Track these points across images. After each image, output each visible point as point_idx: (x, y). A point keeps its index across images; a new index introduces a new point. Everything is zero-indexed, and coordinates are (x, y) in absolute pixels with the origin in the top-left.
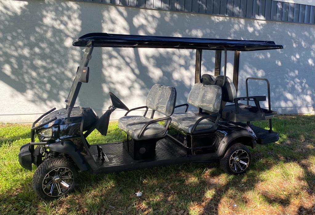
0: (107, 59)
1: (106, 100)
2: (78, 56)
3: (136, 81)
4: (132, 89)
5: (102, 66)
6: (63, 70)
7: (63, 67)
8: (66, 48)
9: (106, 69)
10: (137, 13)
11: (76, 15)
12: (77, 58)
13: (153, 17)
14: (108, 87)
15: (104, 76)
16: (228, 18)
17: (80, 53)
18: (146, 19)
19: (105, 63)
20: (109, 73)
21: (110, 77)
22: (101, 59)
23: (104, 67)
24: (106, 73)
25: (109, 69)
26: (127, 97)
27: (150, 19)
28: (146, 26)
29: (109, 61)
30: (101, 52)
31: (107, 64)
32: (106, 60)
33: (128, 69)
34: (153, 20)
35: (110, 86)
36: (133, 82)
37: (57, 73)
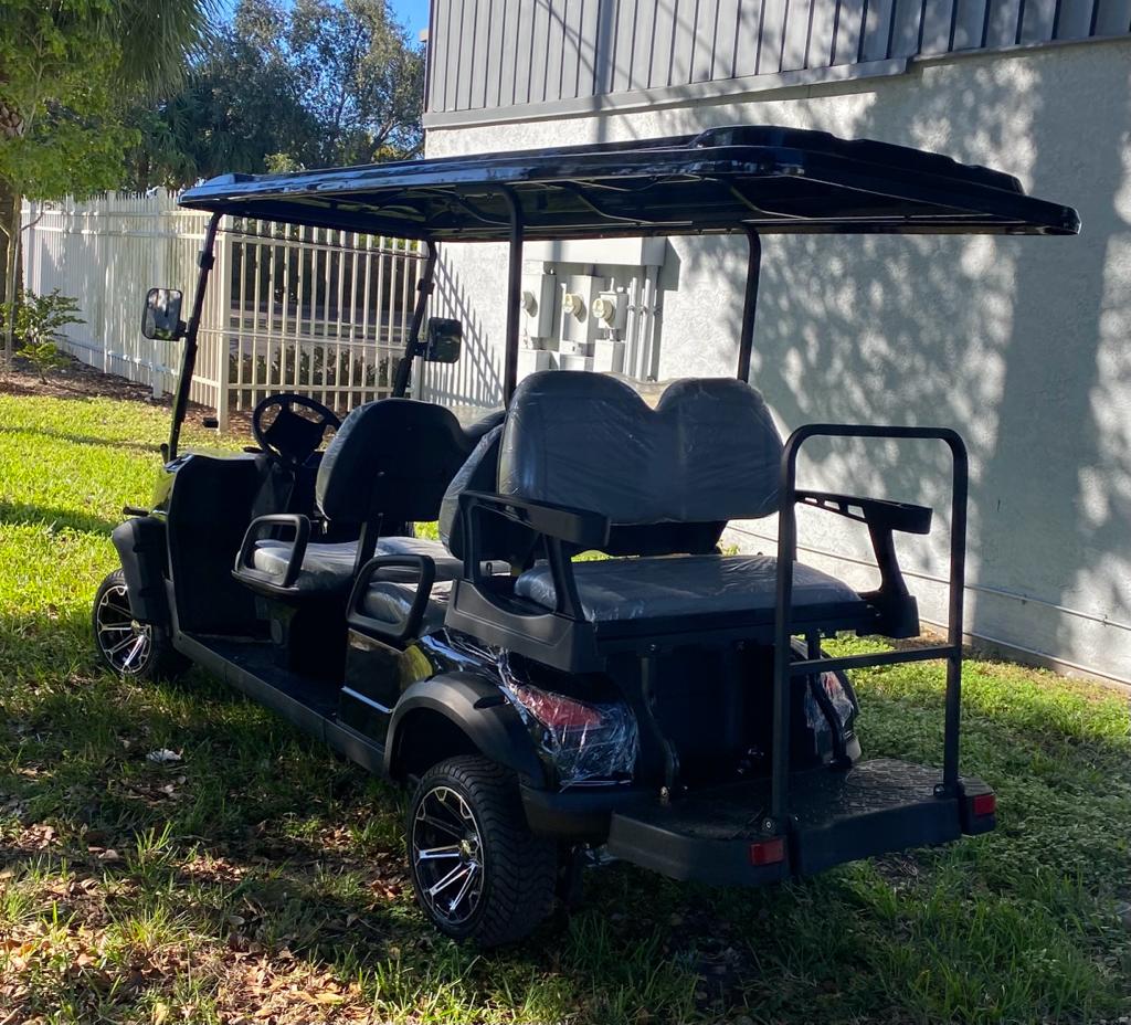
0: (1121, 340)
2: (1003, 320)
6: (943, 381)
7: (944, 368)
8: (965, 283)
11: (1019, 122)
12: (999, 331)
14: (1104, 493)
15: (1095, 430)
17: (1010, 306)
19: (1107, 361)
23: (1102, 381)
31: (1118, 365)
32: (1116, 343)
37: (924, 397)
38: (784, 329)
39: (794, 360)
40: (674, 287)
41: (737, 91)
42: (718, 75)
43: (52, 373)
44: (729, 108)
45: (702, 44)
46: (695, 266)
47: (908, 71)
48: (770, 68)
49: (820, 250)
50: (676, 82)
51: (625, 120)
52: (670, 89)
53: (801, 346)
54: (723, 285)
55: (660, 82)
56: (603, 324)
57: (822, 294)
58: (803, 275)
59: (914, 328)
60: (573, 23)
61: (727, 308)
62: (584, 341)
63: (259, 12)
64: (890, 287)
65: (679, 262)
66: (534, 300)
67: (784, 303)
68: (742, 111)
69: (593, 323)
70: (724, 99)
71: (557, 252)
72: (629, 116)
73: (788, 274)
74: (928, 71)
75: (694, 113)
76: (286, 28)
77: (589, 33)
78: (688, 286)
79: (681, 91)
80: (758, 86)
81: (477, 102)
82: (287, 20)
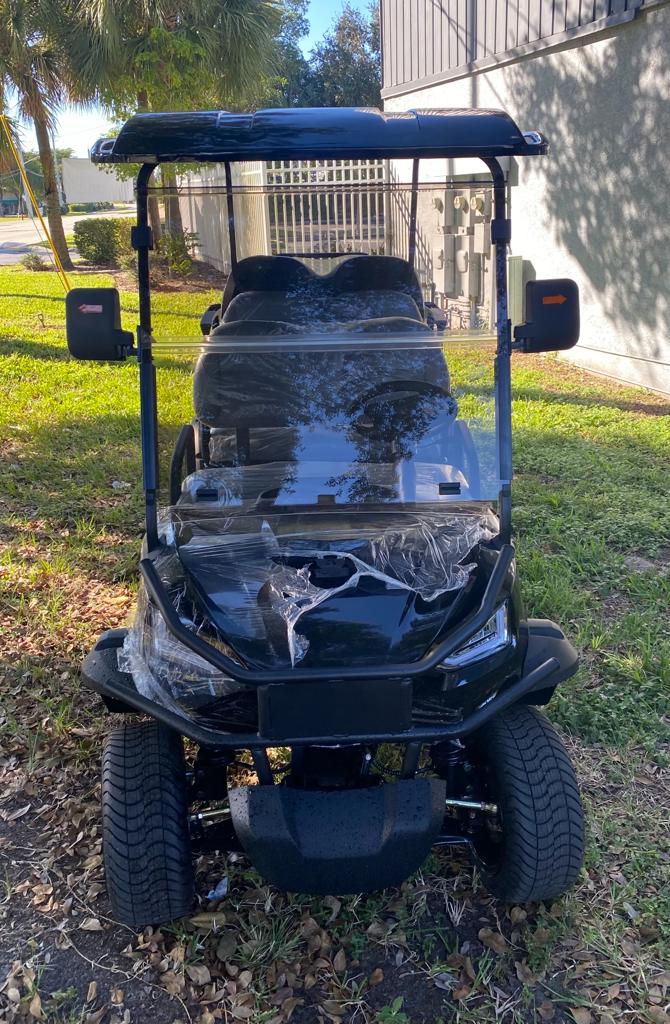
37: (657, 242)
38: (577, 204)
39: (583, 223)
40: (516, 184)
41: (543, 47)
42: (533, 38)
43: (190, 278)
44: (540, 59)
45: (523, 17)
46: (527, 168)
47: (636, 17)
48: (560, 28)
49: (595, 149)
50: (511, 46)
51: (485, 76)
52: (508, 52)
53: (587, 215)
54: (543, 178)
55: (501, 49)
56: (478, 213)
57: (596, 178)
58: (586, 167)
59: (649, 196)
60: (453, 16)
61: (545, 193)
62: (468, 226)
63: (350, 28)
64: (635, 169)
65: (518, 166)
66: (441, 203)
67: (576, 186)
68: (547, 60)
69: (473, 213)
70: (537, 54)
71: (451, 167)
72: (487, 74)
73: (578, 168)
74: (650, 15)
75: (521, 66)
76: (369, 36)
77: (462, 22)
78: (524, 181)
79: (513, 52)
80: (554, 42)
81: (408, 78)
82: (369, 30)
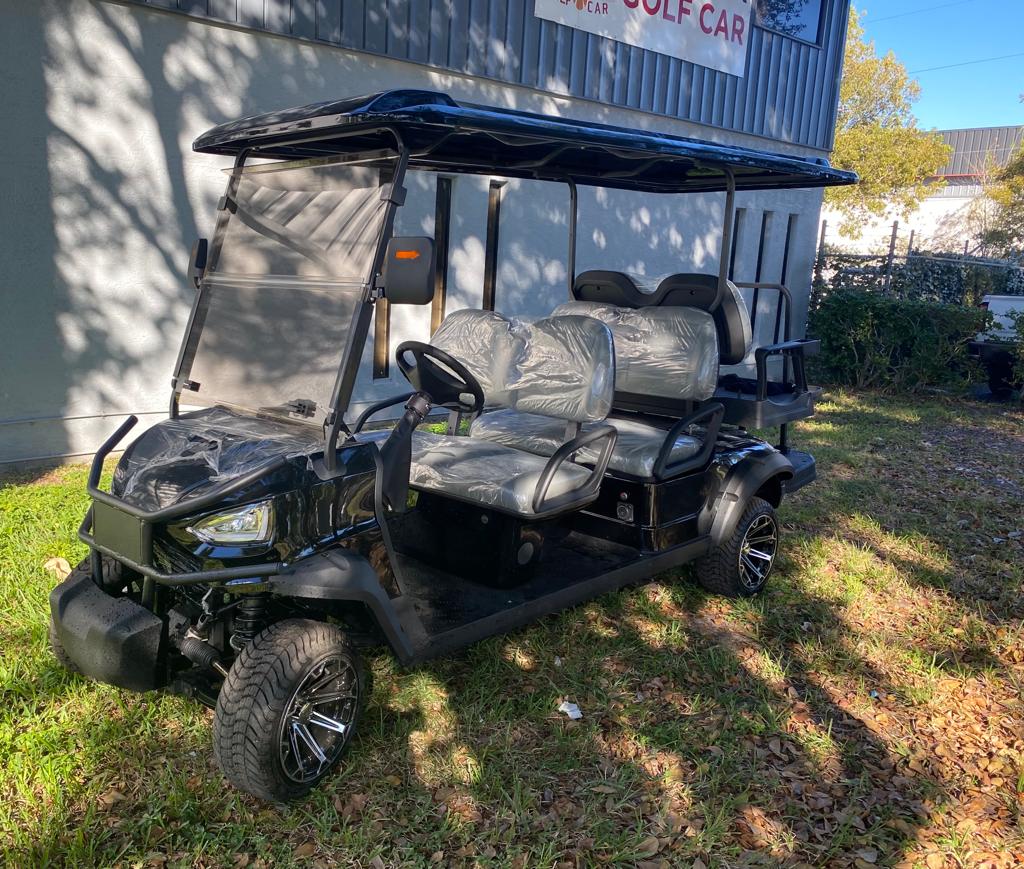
0: (74, 218)
1: (76, 377)
3: (181, 297)
4: (168, 326)
5: (53, 244)
9: (69, 258)
10: (180, 36)
13: (234, 51)
14: (80, 329)
16: (470, 81)
18: (210, 60)
19: (66, 233)
20: (84, 273)
21: (88, 289)
22: (49, 219)
23: (62, 247)
24: (71, 274)
25: (81, 258)
26: (149, 356)
27: (224, 59)
28: (207, 85)
29: (82, 227)
30: (49, 189)
31: (75, 235)
32: (70, 220)
33: (154, 257)
34: (235, 65)
35: (87, 323)
36: (171, 301)
